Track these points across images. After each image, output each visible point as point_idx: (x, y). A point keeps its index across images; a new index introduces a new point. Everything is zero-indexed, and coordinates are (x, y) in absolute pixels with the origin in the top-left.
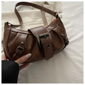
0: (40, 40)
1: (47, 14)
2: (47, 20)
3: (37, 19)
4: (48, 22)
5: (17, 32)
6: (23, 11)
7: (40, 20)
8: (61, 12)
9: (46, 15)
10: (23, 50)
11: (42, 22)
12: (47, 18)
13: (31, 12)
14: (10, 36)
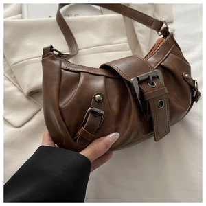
0: (140, 88)
1: (139, 26)
2: (140, 40)
3: (114, 37)
4: (142, 45)
5: (79, 72)
6: (78, 18)
7: (123, 40)
8: (171, 22)
9: (136, 28)
10: (101, 115)
11: (128, 46)
12: (139, 35)
13: (100, 21)
14: (63, 81)
